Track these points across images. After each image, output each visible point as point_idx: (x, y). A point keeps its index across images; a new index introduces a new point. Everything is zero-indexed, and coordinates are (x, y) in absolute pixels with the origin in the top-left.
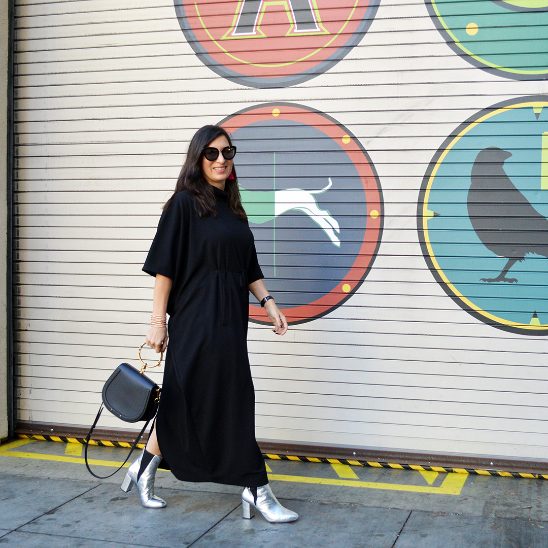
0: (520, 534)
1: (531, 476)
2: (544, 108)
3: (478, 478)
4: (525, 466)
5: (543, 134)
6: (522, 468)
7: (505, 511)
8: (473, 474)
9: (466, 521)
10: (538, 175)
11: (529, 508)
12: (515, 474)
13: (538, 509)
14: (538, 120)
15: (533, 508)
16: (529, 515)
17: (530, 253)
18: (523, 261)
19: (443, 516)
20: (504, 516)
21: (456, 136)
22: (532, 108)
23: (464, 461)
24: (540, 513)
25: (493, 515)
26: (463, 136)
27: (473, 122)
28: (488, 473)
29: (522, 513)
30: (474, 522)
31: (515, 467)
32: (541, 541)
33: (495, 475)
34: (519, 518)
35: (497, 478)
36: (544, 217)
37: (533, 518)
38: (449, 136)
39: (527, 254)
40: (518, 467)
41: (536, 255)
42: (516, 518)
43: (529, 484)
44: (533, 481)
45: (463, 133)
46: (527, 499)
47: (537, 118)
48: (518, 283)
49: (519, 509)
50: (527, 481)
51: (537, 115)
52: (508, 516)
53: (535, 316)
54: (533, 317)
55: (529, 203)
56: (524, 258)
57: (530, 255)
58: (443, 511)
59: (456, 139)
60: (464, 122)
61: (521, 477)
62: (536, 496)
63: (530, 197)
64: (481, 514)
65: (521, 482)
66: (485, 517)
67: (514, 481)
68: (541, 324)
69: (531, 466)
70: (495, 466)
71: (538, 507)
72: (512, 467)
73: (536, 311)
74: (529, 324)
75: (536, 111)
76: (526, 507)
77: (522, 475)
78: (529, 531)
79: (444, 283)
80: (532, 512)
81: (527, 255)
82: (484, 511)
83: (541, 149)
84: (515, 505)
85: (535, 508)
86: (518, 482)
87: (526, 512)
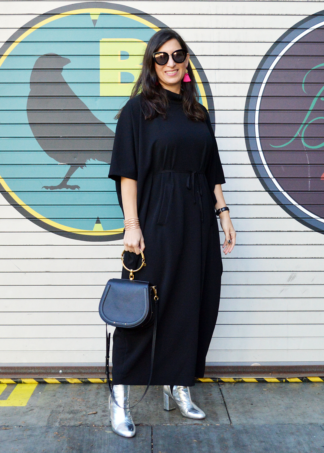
0: (82, 441)
1: (100, 381)
2: (101, 14)
3: (47, 387)
4: (93, 372)
5: (100, 41)
6: (92, 373)
7: (70, 419)
8: (42, 383)
9: (29, 433)
10: (97, 82)
11: (94, 413)
12: (84, 380)
13: (103, 414)
14: (96, 27)
15: (98, 414)
16: (93, 421)
17: (91, 159)
18: (84, 168)
19: (6, 429)
20: (68, 424)
21: (14, 42)
22: (89, 14)
23: (33, 371)
24: (105, 418)
25: (57, 424)
26: (21, 42)
27: (30, 28)
28: (57, 381)
29: (86, 420)
30: (38, 432)
31: (84, 373)
32: (103, 446)
33: (64, 383)
34: (83, 425)
35: (67, 386)
36: (104, 124)
37: (97, 423)
38: (7, 42)
39: (88, 160)
40: (87, 373)
41: (97, 162)
42: (80, 425)
43: (98, 389)
44: (102, 386)
45: (20, 39)
46: (93, 404)
47: (95, 24)
48: (80, 190)
49: (84, 415)
50: (95, 386)
51: (95, 21)
52: (72, 424)
53: (98, 222)
54: (96, 223)
55: (89, 110)
56: (85, 164)
57: (92, 161)
58: (7, 425)
59: (14, 45)
60: (21, 28)
61: (90, 383)
62: (103, 401)
63: (89, 104)
64: (45, 424)
65: (89, 387)
66: (49, 427)
67: (83, 388)
68: (104, 230)
69: (100, 371)
70: (64, 373)
71: (104, 411)
72: (80, 373)
73: (99, 217)
74: (92, 230)
75: (93, 17)
76: (91, 413)
77: (91, 380)
78: (92, 437)
79: (6, 191)
80: (97, 417)
81: (88, 162)
82: (48, 421)
83: (99, 55)
84: (81, 411)
85: (100, 413)
86: (86, 388)
87: (90, 418)
